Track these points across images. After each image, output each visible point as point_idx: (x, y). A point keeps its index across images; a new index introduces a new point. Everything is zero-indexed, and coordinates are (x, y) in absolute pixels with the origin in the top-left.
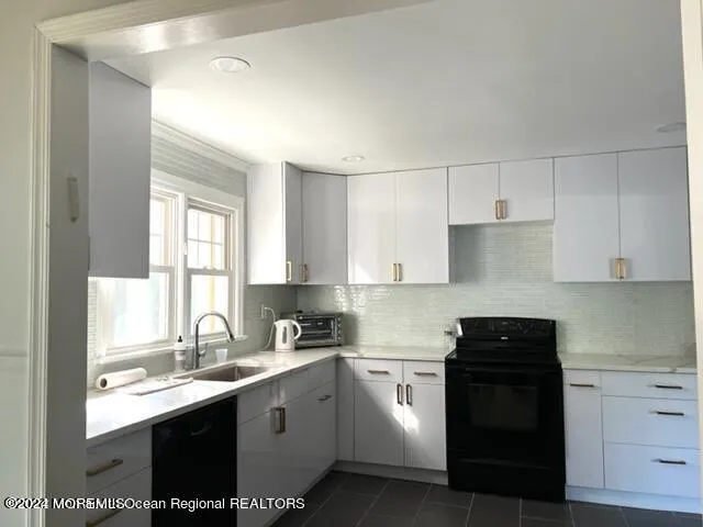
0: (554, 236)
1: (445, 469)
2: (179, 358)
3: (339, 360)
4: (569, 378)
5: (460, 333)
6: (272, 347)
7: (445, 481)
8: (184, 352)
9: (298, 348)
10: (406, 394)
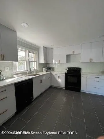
0: (81, 56)
1: (64, 87)
2: (28, 73)
3: (51, 73)
4: (82, 76)
5: (67, 69)
6: (43, 71)
7: (64, 88)
8: (28, 72)
9: (46, 71)
10: (60, 77)
